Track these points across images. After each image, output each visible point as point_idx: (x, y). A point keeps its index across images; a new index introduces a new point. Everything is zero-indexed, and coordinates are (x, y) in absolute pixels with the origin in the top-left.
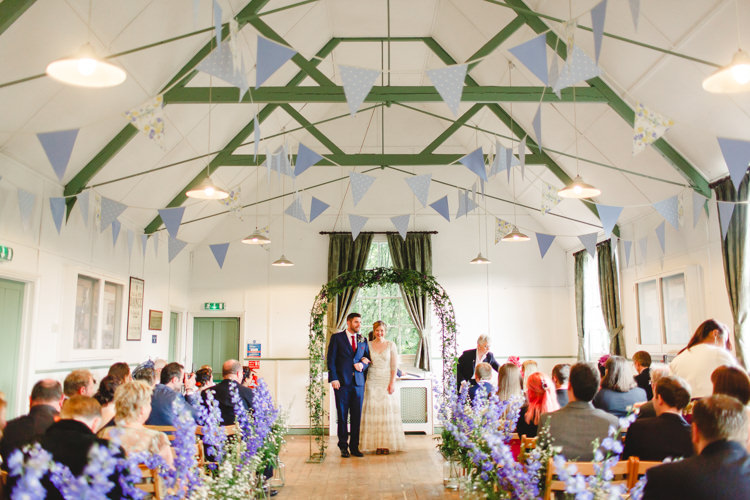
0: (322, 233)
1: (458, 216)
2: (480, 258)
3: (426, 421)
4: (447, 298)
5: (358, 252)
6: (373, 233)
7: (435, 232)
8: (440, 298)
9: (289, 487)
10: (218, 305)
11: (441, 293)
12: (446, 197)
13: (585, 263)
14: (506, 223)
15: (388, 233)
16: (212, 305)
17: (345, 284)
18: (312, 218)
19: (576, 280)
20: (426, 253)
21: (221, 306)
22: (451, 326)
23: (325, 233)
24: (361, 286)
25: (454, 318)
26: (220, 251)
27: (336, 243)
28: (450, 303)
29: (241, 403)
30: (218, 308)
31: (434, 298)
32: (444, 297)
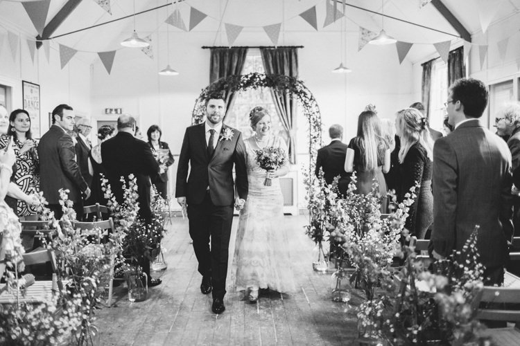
0: (204, 48)
1: (325, 25)
2: (341, 66)
3: (292, 204)
4: (314, 100)
5: (235, 64)
6: (247, 47)
7: (302, 47)
8: (308, 101)
9: (171, 270)
10: (116, 110)
11: (309, 96)
12: (314, 7)
13: (432, 71)
14: (369, 32)
15: (261, 48)
16: (111, 110)
17: (222, 88)
18: (191, 27)
19: (423, 86)
20: (294, 65)
21: (119, 111)
22: (317, 125)
23: (207, 47)
24: (238, 89)
25: (320, 118)
26: (107, 59)
27: (216, 56)
28: (316, 105)
29: (114, 199)
30: (117, 113)
31: (302, 100)
32: (311, 99)
